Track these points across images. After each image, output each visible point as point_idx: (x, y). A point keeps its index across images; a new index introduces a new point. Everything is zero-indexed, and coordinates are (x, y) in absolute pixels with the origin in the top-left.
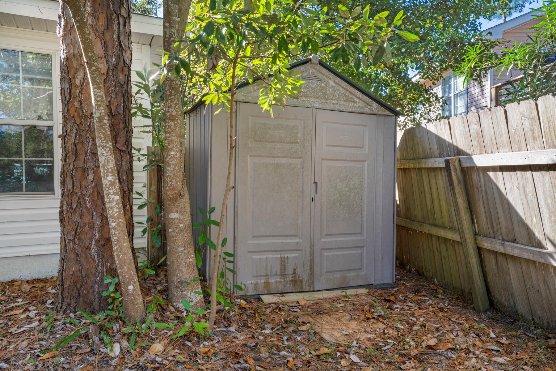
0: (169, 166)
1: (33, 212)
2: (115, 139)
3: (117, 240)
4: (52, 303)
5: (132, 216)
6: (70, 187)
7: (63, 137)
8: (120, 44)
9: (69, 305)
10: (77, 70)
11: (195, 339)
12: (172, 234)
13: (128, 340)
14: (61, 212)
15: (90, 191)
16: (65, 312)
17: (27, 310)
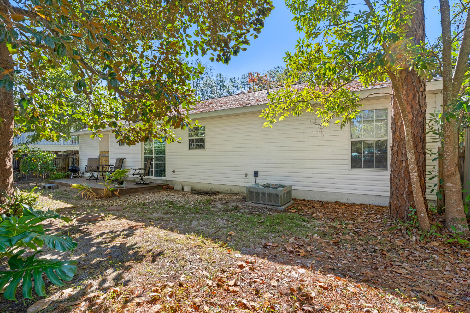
0: (446, 160)
1: (378, 177)
2: (416, 147)
3: (416, 193)
4: (386, 215)
5: (425, 183)
6: (395, 168)
7: (392, 147)
8: (420, 105)
9: (393, 217)
10: (399, 119)
11: (459, 247)
12: (448, 194)
13: (420, 237)
14: (391, 178)
15: (403, 170)
16: (391, 219)
17: (376, 215)
